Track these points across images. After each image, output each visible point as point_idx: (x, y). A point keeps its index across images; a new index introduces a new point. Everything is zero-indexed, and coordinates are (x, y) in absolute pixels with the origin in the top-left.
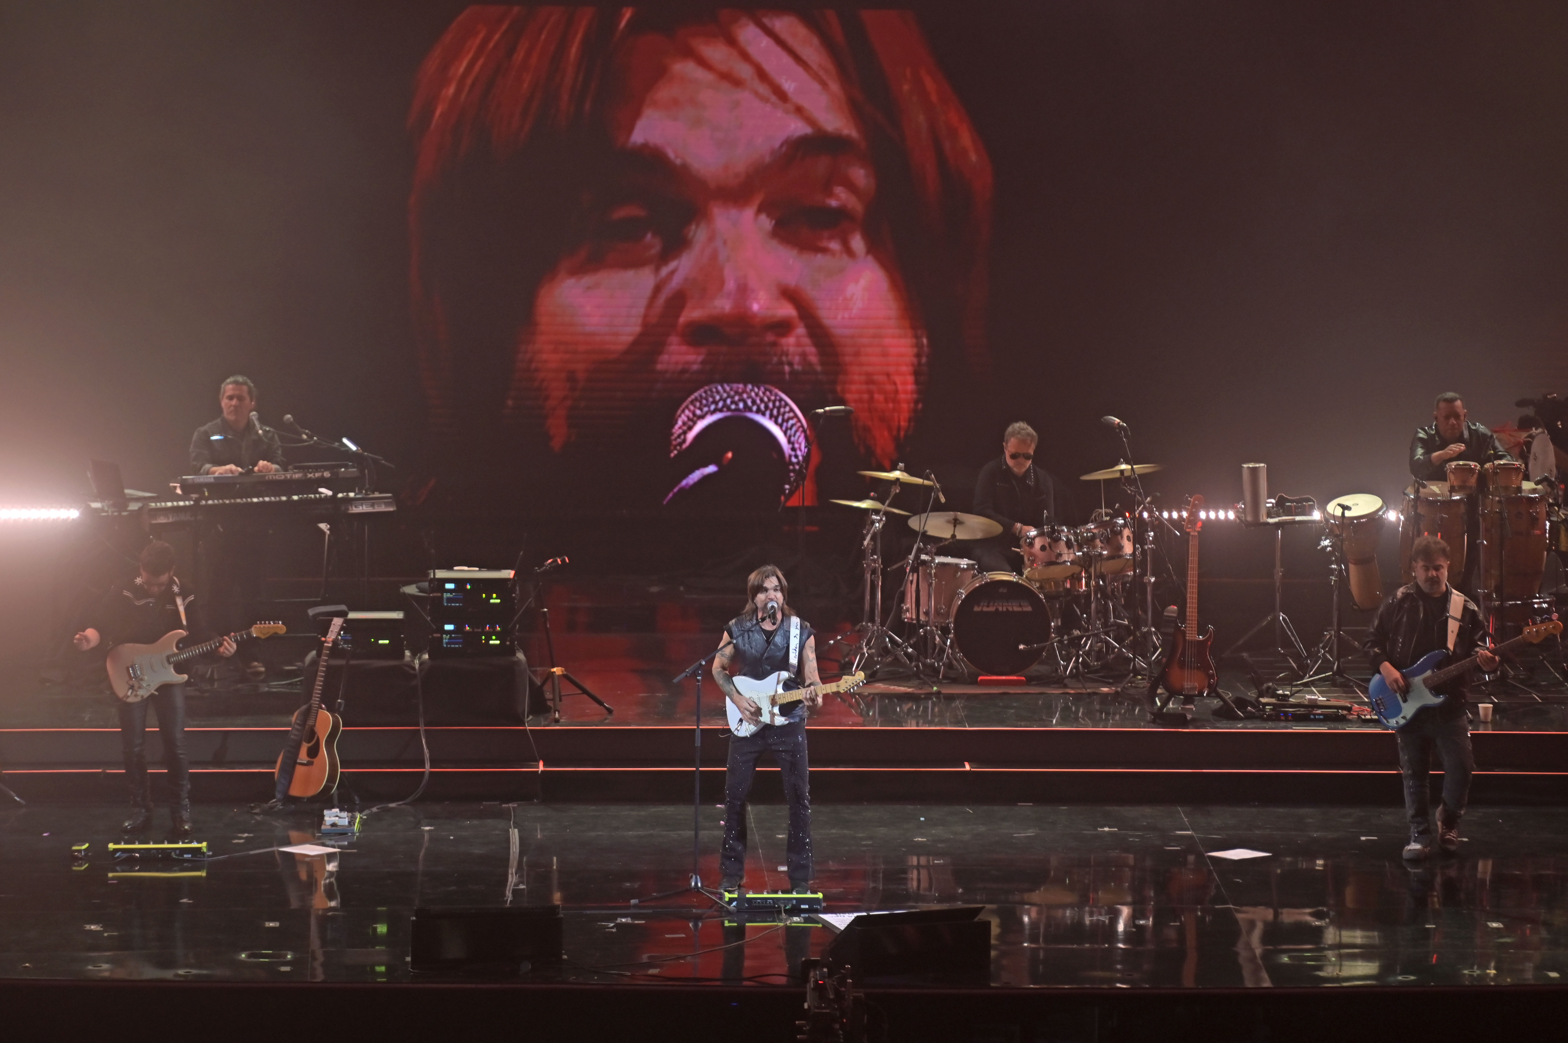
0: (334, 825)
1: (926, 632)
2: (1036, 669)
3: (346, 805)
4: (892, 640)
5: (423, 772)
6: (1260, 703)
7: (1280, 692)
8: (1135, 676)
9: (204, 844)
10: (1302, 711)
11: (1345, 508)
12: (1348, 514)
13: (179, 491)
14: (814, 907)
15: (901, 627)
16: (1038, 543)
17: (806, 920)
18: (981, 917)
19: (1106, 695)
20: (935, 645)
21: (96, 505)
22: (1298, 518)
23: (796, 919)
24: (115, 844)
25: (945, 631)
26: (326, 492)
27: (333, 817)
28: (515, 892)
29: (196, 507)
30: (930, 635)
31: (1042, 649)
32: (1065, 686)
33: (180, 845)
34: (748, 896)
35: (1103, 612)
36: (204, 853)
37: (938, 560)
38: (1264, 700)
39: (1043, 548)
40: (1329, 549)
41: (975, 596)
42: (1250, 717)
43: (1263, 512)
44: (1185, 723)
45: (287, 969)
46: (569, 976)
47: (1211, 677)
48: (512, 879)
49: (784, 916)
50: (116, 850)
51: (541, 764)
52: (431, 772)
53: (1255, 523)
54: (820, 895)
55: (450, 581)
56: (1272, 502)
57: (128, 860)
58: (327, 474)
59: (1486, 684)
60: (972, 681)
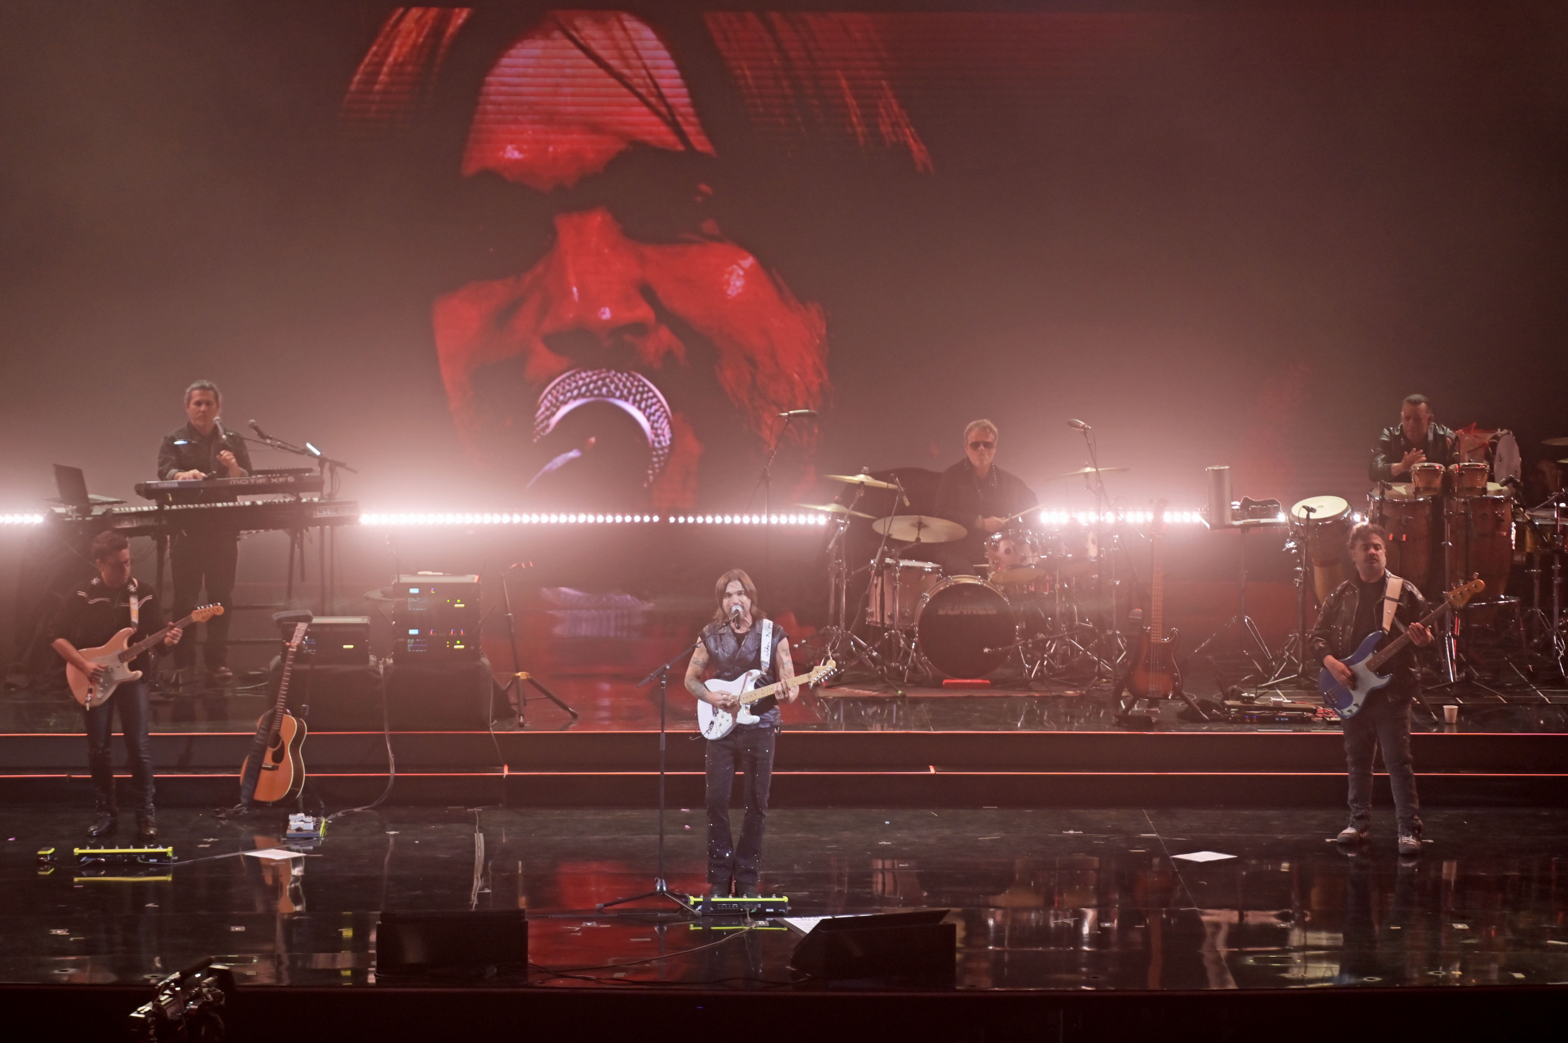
0: (299, 829)
1: (890, 635)
2: (1000, 672)
3: (310, 809)
4: (857, 644)
5: (388, 777)
6: (1225, 705)
7: (1246, 694)
8: (1100, 679)
9: (170, 849)
10: (1267, 713)
11: (1310, 510)
12: (1313, 516)
13: (141, 498)
14: (779, 911)
15: (866, 631)
16: (1003, 547)
17: (772, 924)
18: (947, 920)
19: (1071, 698)
20: (900, 648)
21: (61, 510)
22: (1263, 521)
23: (762, 923)
24: (81, 849)
25: (910, 635)
26: (286, 497)
27: (299, 821)
28: (480, 896)
29: (160, 515)
30: (894, 639)
31: (1007, 653)
32: (1030, 689)
35: (1069, 616)
36: (169, 858)
37: (902, 563)
38: (1228, 703)
39: (1007, 551)
40: (1293, 552)
41: (939, 599)
42: (1215, 720)
43: (1228, 514)
44: (1149, 726)
45: (251, 973)
46: (535, 980)
47: (1176, 679)
48: (478, 883)
49: (749, 919)
50: (82, 855)
51: (506, 769)
52: (396, 777)
53: (1219, 525)
54: (785, 899)
55: (414, 586)
56: (1237, 505)
57: (95, 865)
58: (291, 479)
59: (1451, 685)
60: (937, 684)
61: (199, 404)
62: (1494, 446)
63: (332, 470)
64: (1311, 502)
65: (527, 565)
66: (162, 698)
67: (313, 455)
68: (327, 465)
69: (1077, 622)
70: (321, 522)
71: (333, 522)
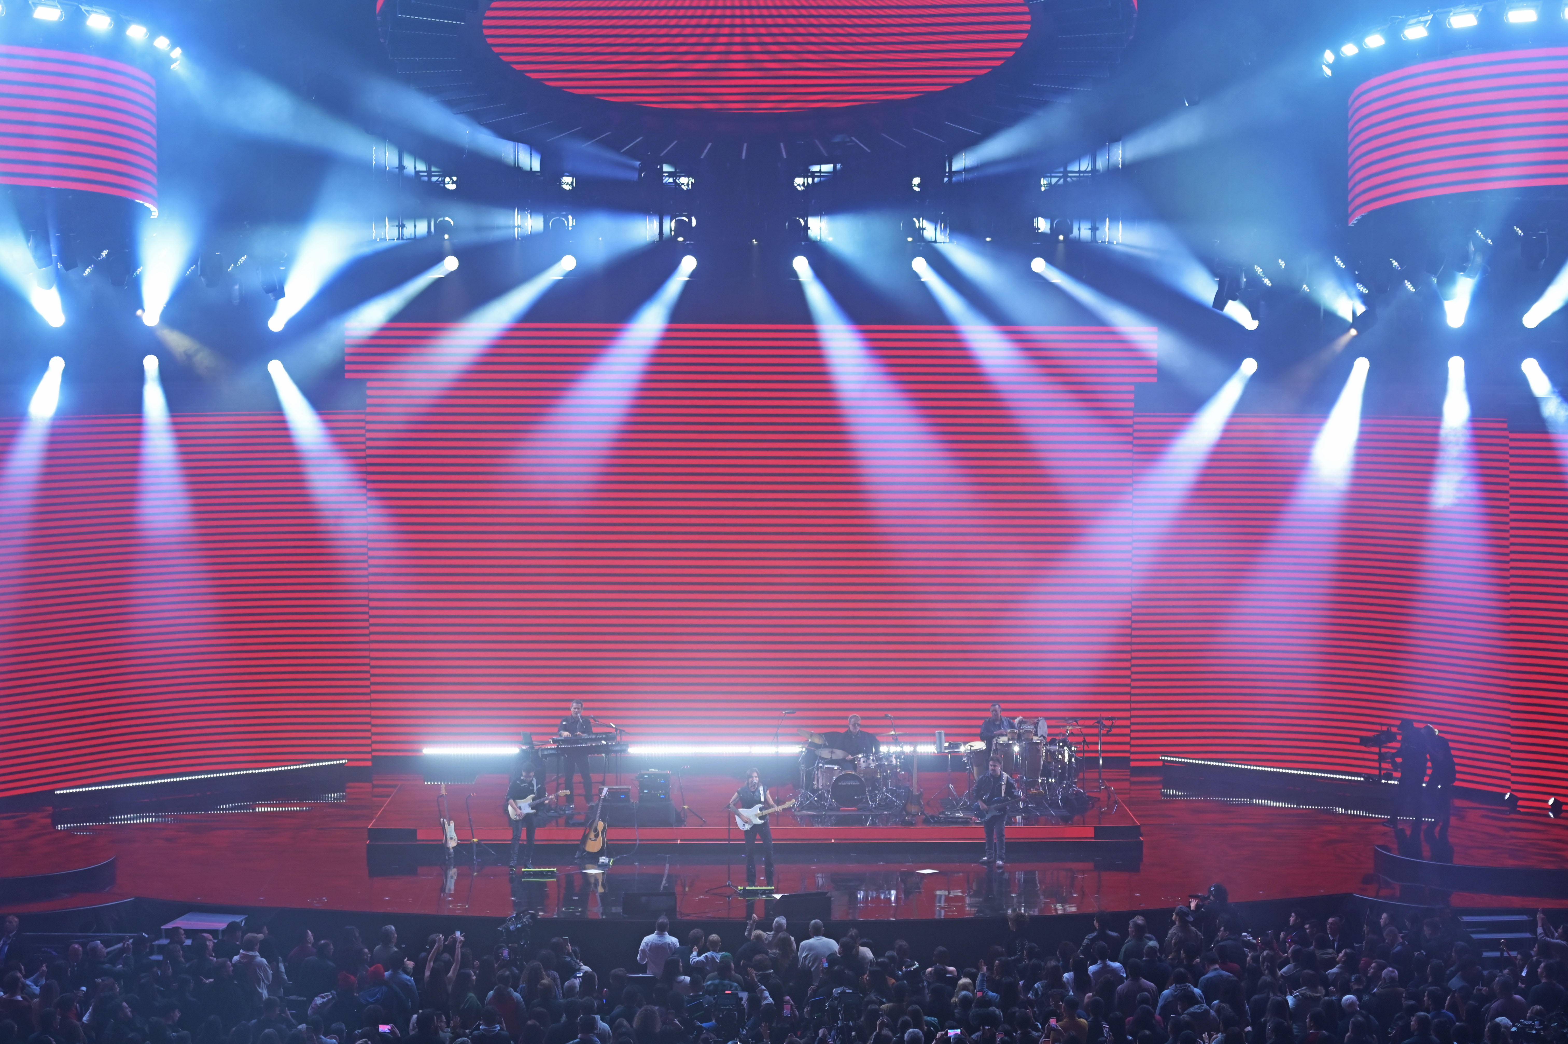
0: (603, 863)
1: (821, 792)
2: (860, 805)
3: (609, 856)
4: (810, 795)
5: (636, 844)
6: (939, 817)
7: (947, 813)
8: (896, 808)
9: (555, 869)
10: (954, 820)
11: (971, 746)
12: (972, 748)
13: (552, 742)
14: (771, 892)
15: (814, 791)
16: (862, 760)
17: (767, 897)
18: (829, 894)
19: (886, 814)
20: (825, 797)
21: (524, 748)
22: (956, 750)
23: (764, 896)
24: (524, 868)
25: (828, 792)
26: (604, 742)
27: (603, 860)
28: (664, 887)
29: (557, 749)
30: (823, 794)
31: (863, 798)
32: (872, 812)
33: (547, 870)
34: (747, 888)
35: (886, 785)
36: (555, 873)
37: (826, 766)
38: (941, 816)
39: (864, 762)
40: (966, 761)
41: (838, 779)
42: (935, 822)
43: (943, 748)
44: (912, 825)
45: (579, 914)
46: (678, 917)
47: (922, 808)
48: (664, 882)
49: (759, 895)
50: (524, 871)
51: (679, 841)
52: (639, 844)
53: (940, 752)
54: (773, 888)
55: (646, 774)
56: (947, 744)
57: (529, 874)
58: (604, 736)
59: (1021, 809)
60: (838, 809)
61: (575, 708)
62: (1037, 723)
63: (620, 733)
64: (971, 744)
65: (687, 767)
66: (558, 815)
67: (613, 727)
68: (618, 731)
69: (890, 787)
70: (616, 752)
71: (621, 751)
